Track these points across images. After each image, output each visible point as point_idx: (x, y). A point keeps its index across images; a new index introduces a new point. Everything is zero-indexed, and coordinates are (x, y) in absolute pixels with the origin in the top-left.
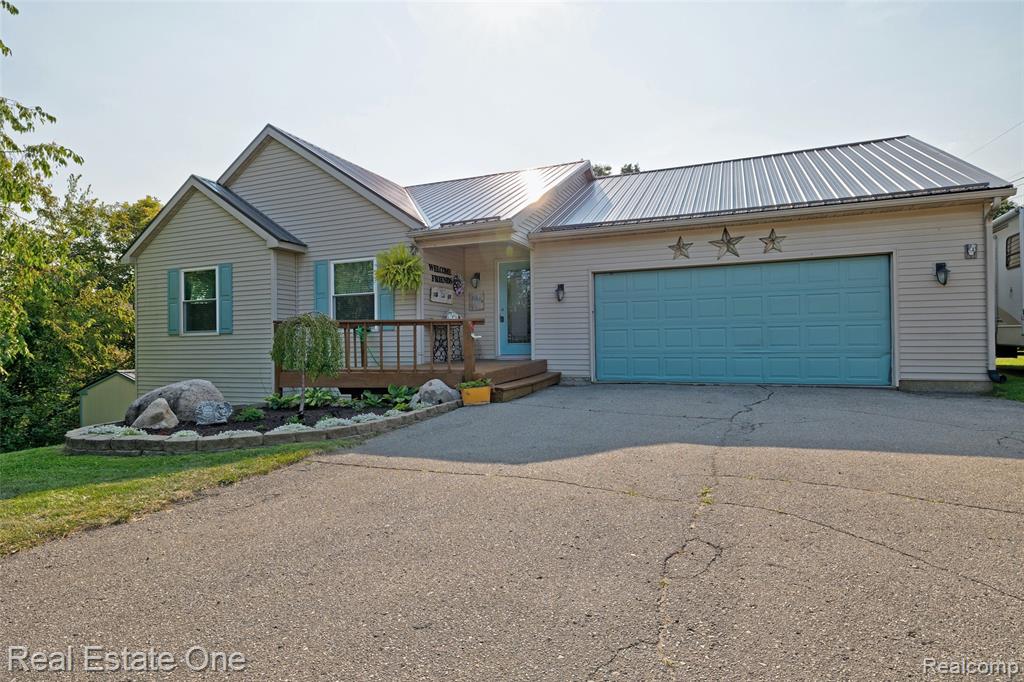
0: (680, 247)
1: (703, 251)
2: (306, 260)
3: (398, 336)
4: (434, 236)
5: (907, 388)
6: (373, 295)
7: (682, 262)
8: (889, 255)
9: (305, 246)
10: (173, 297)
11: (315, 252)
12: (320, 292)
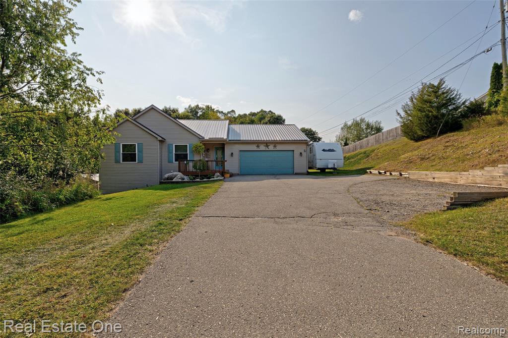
0: (258, 146)
1: (262, 148)
2: (165, 144)
4: (207, 141)
5: (297, 174)
6: (187, 154)
7: (258, 149)
8: (293, 151)
9: (164, 139)
10: (117, 151)
11: (168, 141)
12: (170, 152)
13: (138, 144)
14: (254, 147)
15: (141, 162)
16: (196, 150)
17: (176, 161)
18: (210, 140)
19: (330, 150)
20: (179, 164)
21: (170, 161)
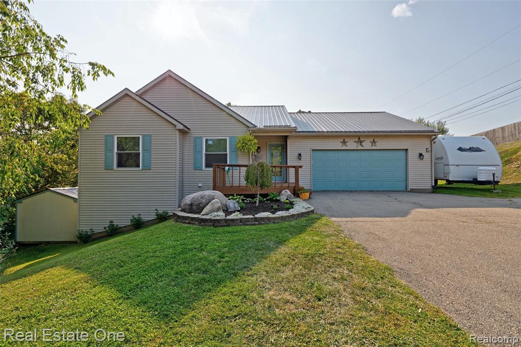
0: (344, 142)
1: (352, 144)
2: (189, 136)
3: (240, 172)
4: (260, 130)
6: (227, 154)
7: (345, 148)
8: (406, 150)
9: (189, 129)
10: (109, 149)
11: (195, 133)
12: (197, 151)
13: (144, 136)
14: (337, 144)
15: (147, 168)
16: (243, 147)
17: (207, 166)
18: (266, 130)
19: (471, 149)
20: (215, 172)
21: (197, 168)
